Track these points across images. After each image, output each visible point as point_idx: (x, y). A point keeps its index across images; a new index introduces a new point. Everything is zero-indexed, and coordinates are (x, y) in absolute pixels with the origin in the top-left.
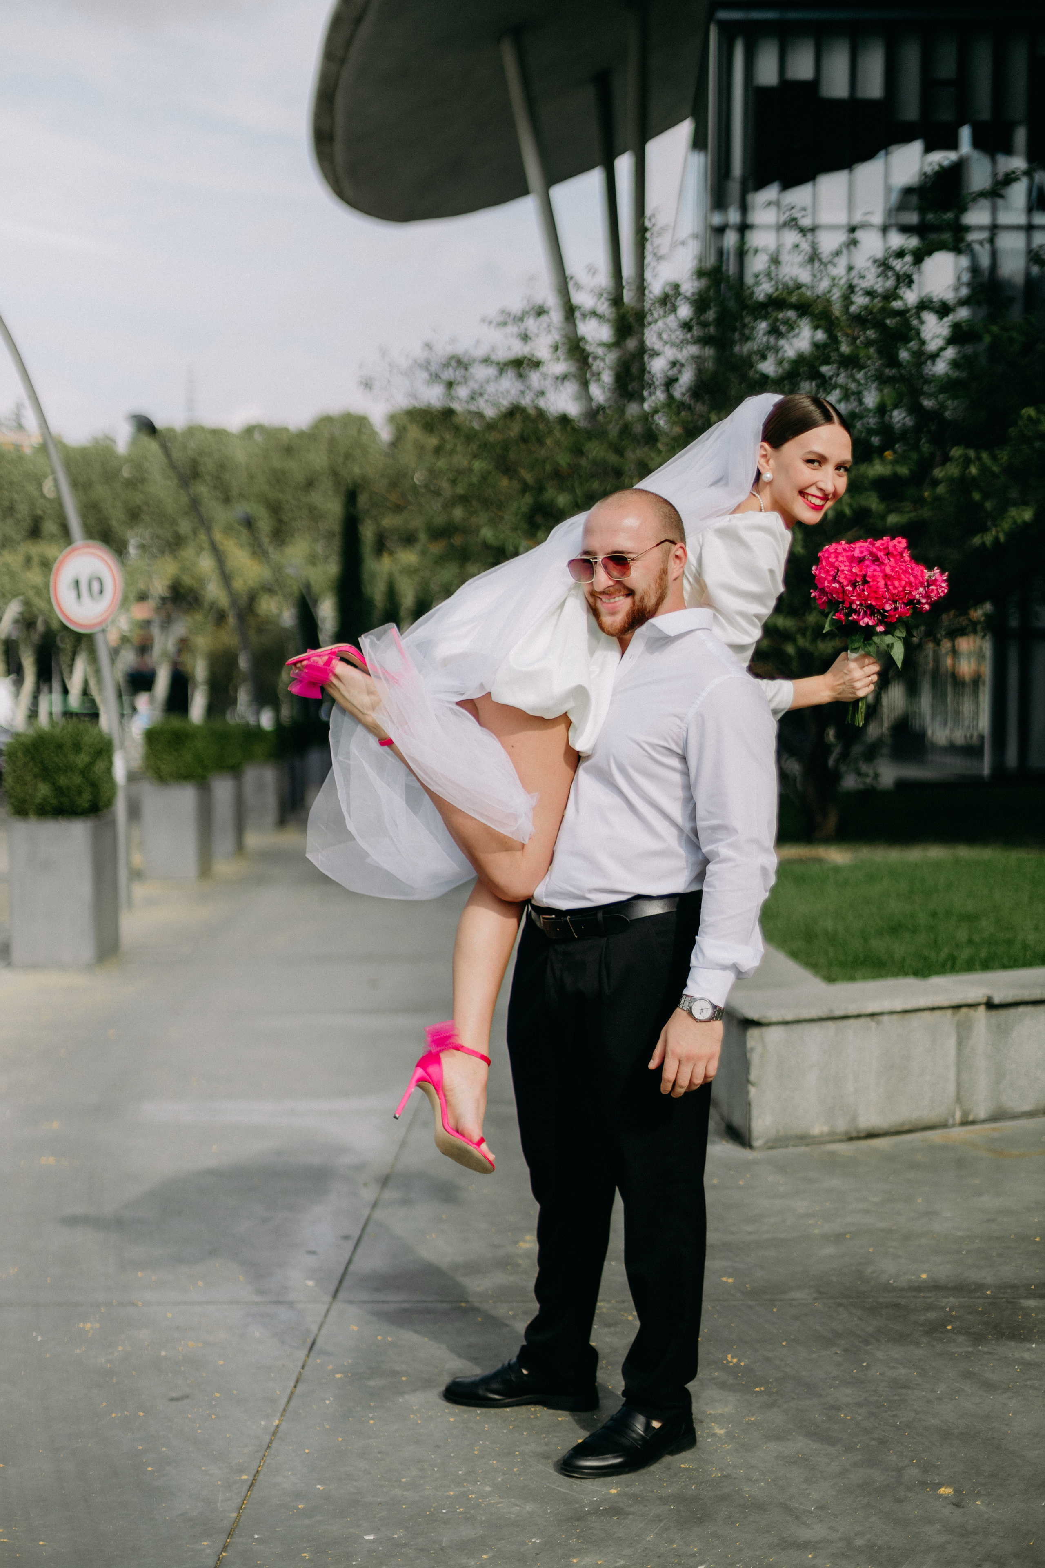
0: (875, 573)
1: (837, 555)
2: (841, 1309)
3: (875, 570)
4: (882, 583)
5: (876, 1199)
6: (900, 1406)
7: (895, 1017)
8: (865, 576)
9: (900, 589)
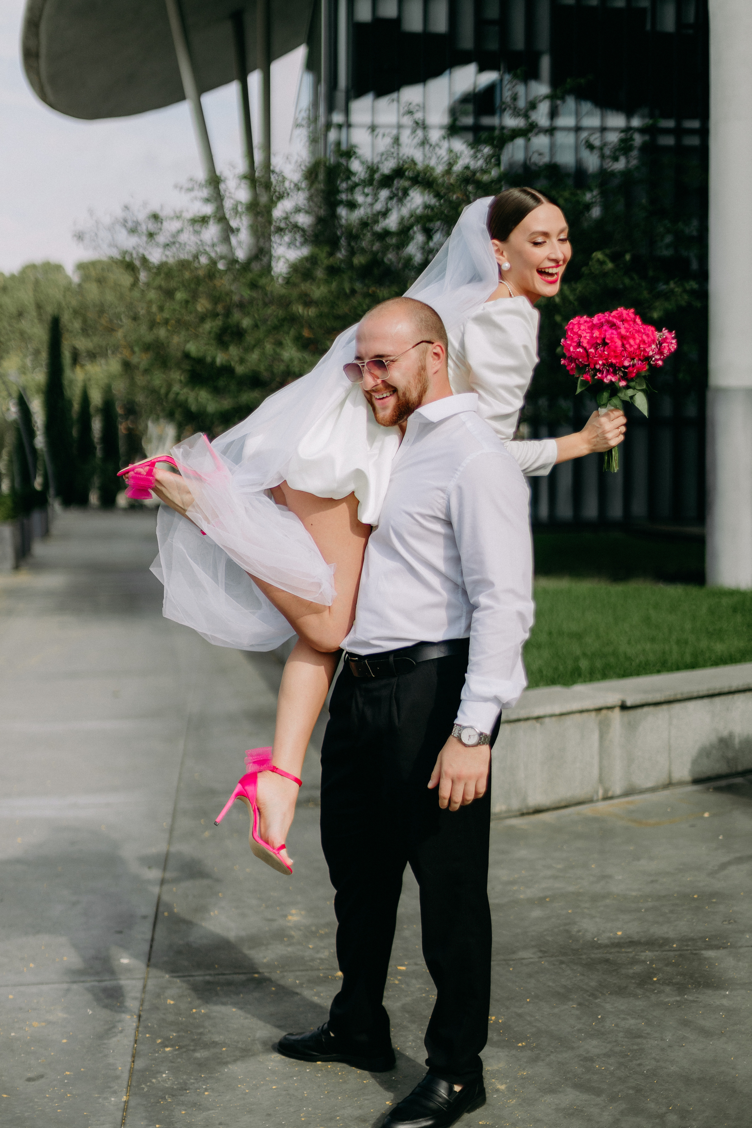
0: (612, 336)
1: (579, 324)
2: (563, 966)
3: (612, 333)
4: (619, 343)
5: (560, 866)
6: (641, 1055)
7: (554, 719)
8: (604, 339)
9: (636, 347)
